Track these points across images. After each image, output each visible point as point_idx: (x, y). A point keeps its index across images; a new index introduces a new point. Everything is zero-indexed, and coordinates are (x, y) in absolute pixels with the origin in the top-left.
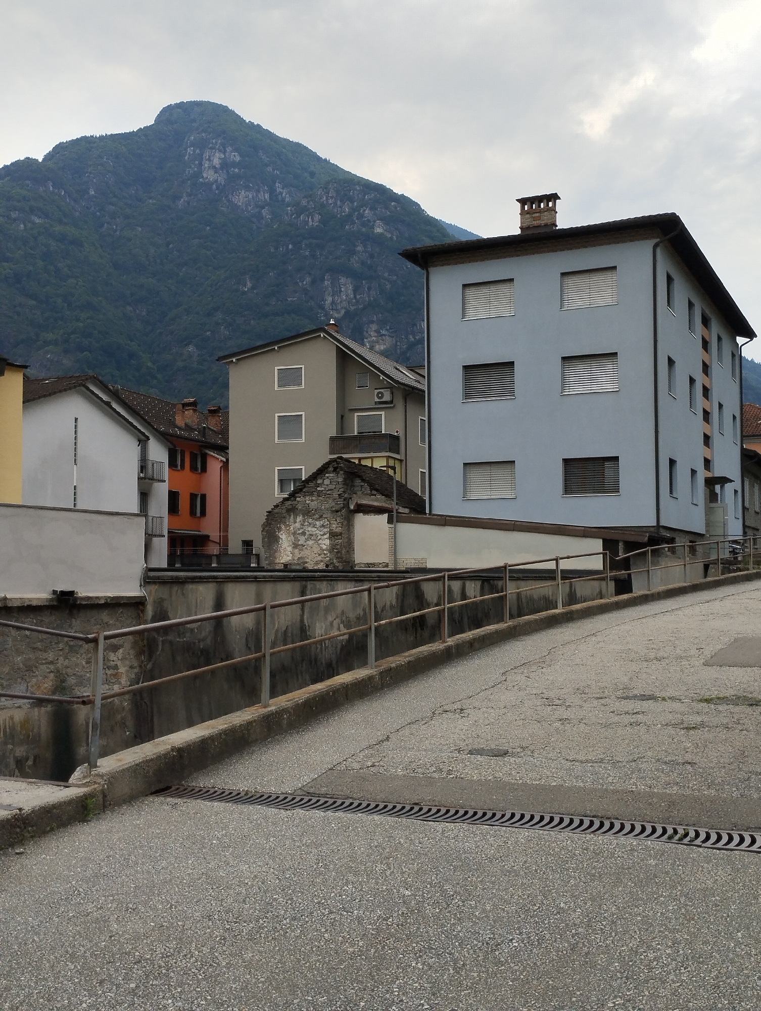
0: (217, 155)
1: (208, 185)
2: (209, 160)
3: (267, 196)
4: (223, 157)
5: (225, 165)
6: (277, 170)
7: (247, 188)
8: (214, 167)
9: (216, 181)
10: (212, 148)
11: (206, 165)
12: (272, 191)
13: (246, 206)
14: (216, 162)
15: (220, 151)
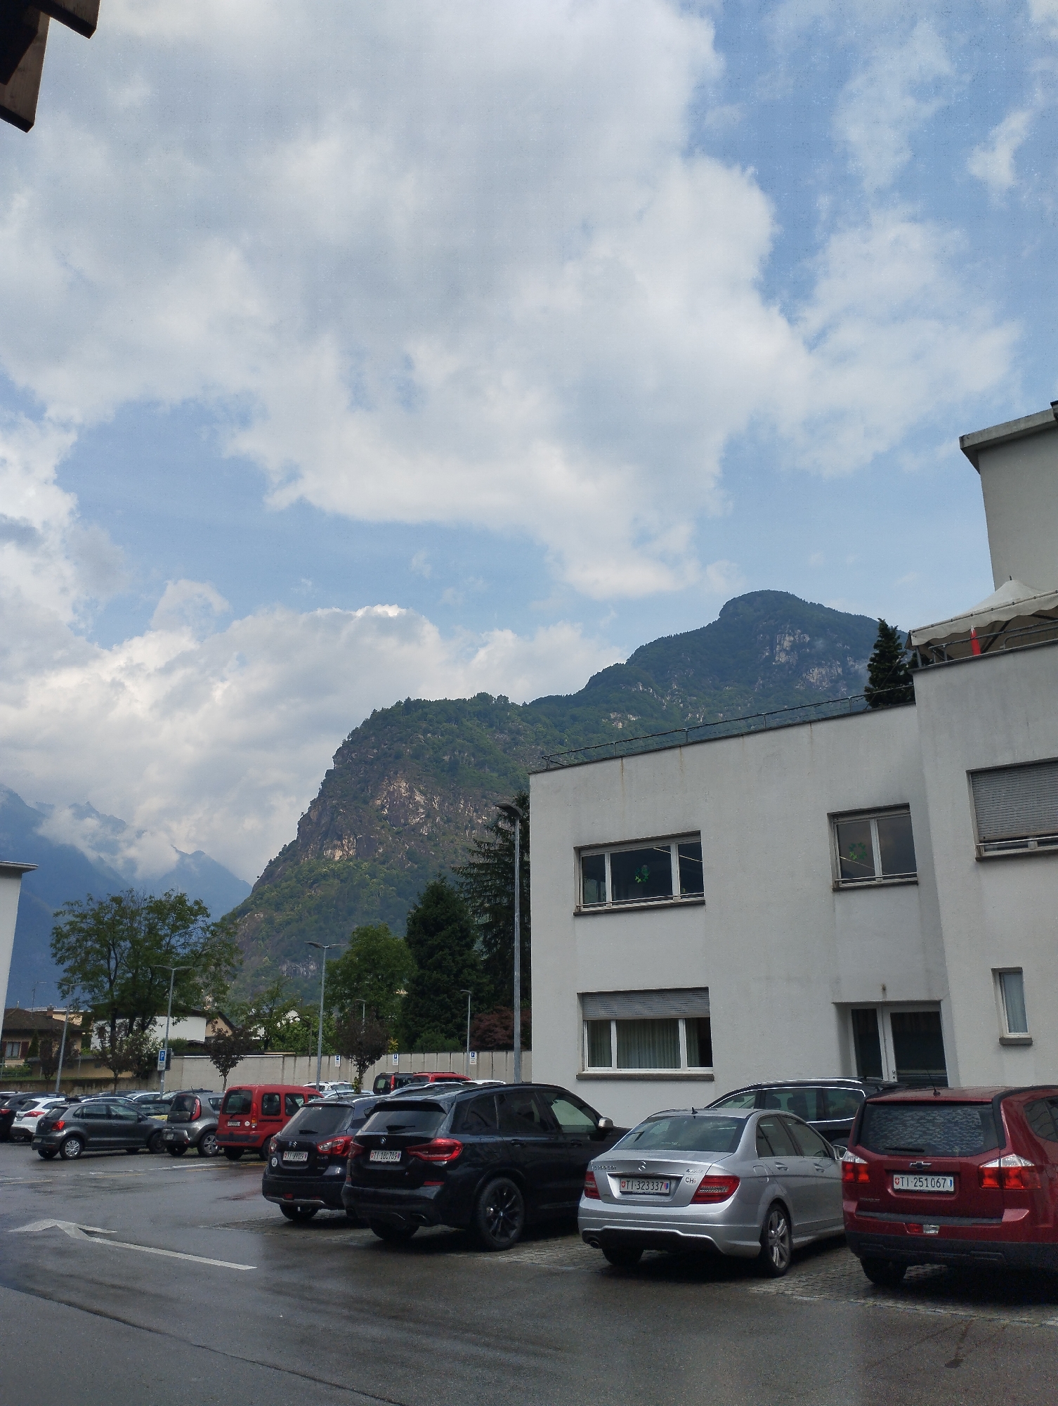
0: (787, 638)
1: (781, 667)
2: (780, 644)
3: (840, 670)
4: (792, 639)
5: (795, 646)
6: (847, 645)
7: (820, 665)
8: (785, 650)
9: (788, 663)
10: (782, 633)
11: (777, 649)
12: (844, 665)
13: (821, 682)
14: (786, 644)
15: (790, 635)
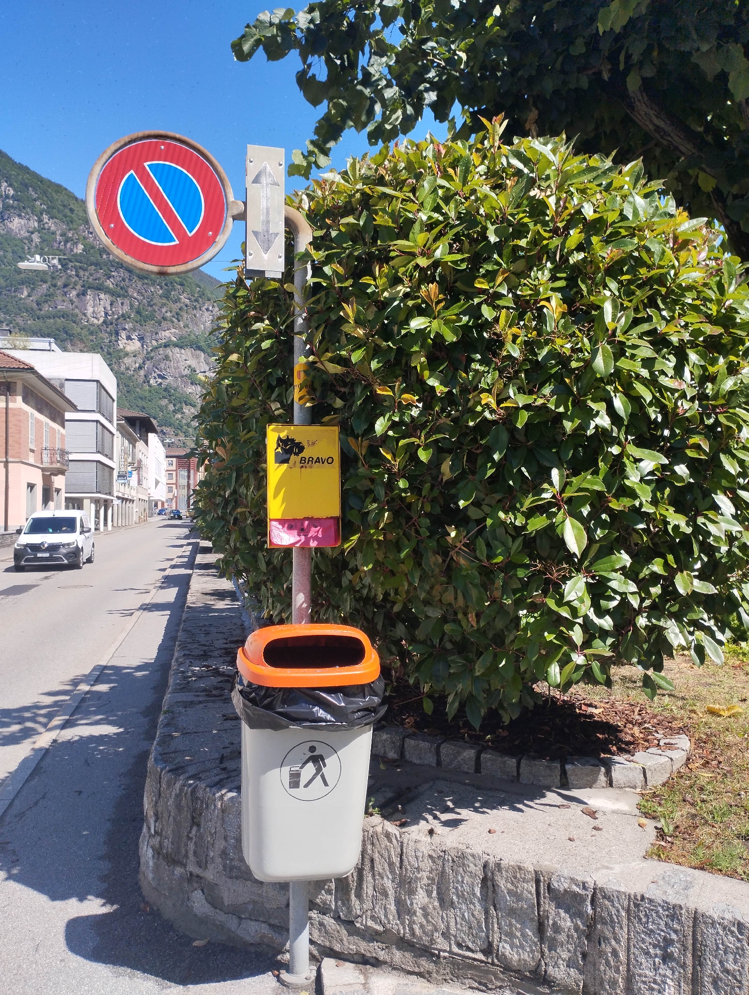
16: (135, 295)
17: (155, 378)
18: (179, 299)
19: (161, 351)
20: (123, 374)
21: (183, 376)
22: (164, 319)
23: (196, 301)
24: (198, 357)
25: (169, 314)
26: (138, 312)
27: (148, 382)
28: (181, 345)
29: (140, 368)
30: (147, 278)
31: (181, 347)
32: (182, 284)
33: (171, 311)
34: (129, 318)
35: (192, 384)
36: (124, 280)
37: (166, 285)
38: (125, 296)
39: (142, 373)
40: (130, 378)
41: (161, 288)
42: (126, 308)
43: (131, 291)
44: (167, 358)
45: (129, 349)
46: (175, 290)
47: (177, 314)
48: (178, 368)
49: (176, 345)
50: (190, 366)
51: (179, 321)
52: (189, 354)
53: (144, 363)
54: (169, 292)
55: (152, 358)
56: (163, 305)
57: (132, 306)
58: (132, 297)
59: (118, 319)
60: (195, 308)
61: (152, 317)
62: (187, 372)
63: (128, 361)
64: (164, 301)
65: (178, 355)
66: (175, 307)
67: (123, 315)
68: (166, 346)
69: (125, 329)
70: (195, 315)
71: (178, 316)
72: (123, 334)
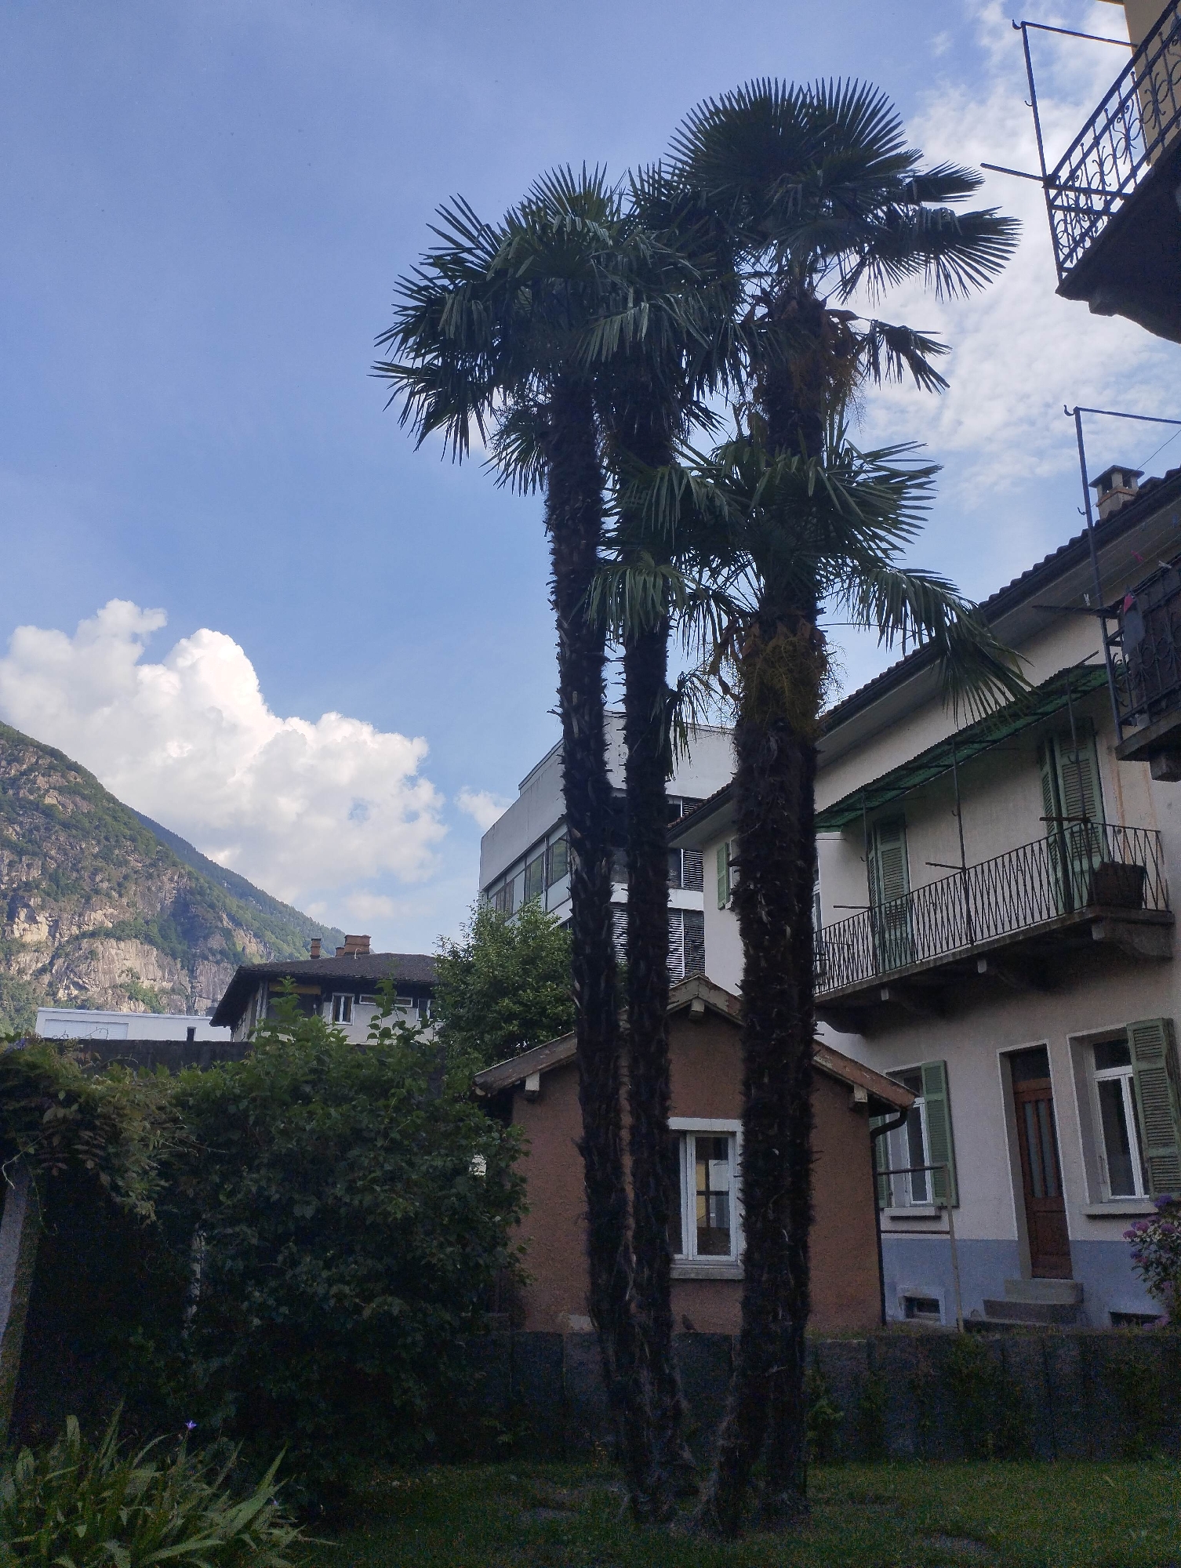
16: (53, 853)
17: (67, 988)
18: (127, 862)
19: (85, 943)
20: (12, 979)
21: (114, 987)
22: (97, 892)
23: (152, 865)
24: (147, 954)
25: (105, 885)
26: (54, 878)
27: (55, 994)
28: (118, 933)
29: (43, 970)
30: (76, 828)
31: (119, 939)
32: (133, 840)
33: (109, 880)
34: (37, 887)
35: (130, 998)
36: (37, 829)
37: (107, 839)
38: (34, 854)
39: (46, 978)
40: (22, 986)
41: (99, 842)
42: (36, 873)
43: (46, 846)
44: (93, 954)
45: (29, 938)
46: (120, 847)
47: (120, 885)
48: (110, 972)
49: (108, 934)
50: (130, 970)
51: (121, 896)
52: (133, 950)
53: (51, 964)
54: (110, 850)
55: (67, 955)
56: (96, 871)
57: (44, 869)
58: (46, 855)
59: (19, 888)
60: (150, 876)
61: (73, 888)
62: (124, 979)
63: (25, 958)
64: (100, 863)
65: (113, 952)
66: (119, 873)
67: (27, 884)
68: (93, 935)
69: (27, 906)
70: (149, 889)
71: (120, 888)
72: (23, 914)
